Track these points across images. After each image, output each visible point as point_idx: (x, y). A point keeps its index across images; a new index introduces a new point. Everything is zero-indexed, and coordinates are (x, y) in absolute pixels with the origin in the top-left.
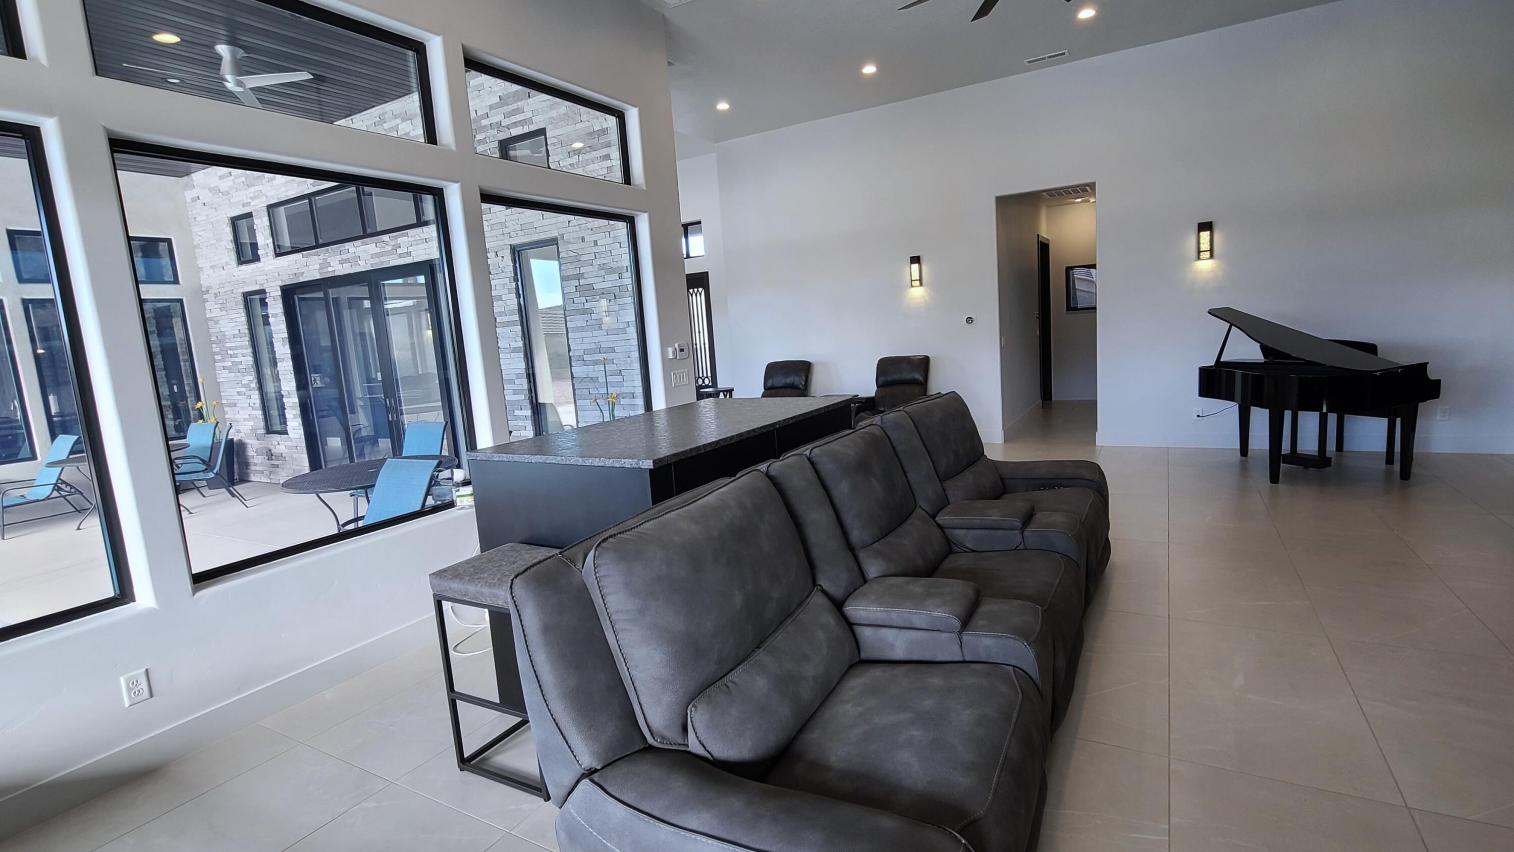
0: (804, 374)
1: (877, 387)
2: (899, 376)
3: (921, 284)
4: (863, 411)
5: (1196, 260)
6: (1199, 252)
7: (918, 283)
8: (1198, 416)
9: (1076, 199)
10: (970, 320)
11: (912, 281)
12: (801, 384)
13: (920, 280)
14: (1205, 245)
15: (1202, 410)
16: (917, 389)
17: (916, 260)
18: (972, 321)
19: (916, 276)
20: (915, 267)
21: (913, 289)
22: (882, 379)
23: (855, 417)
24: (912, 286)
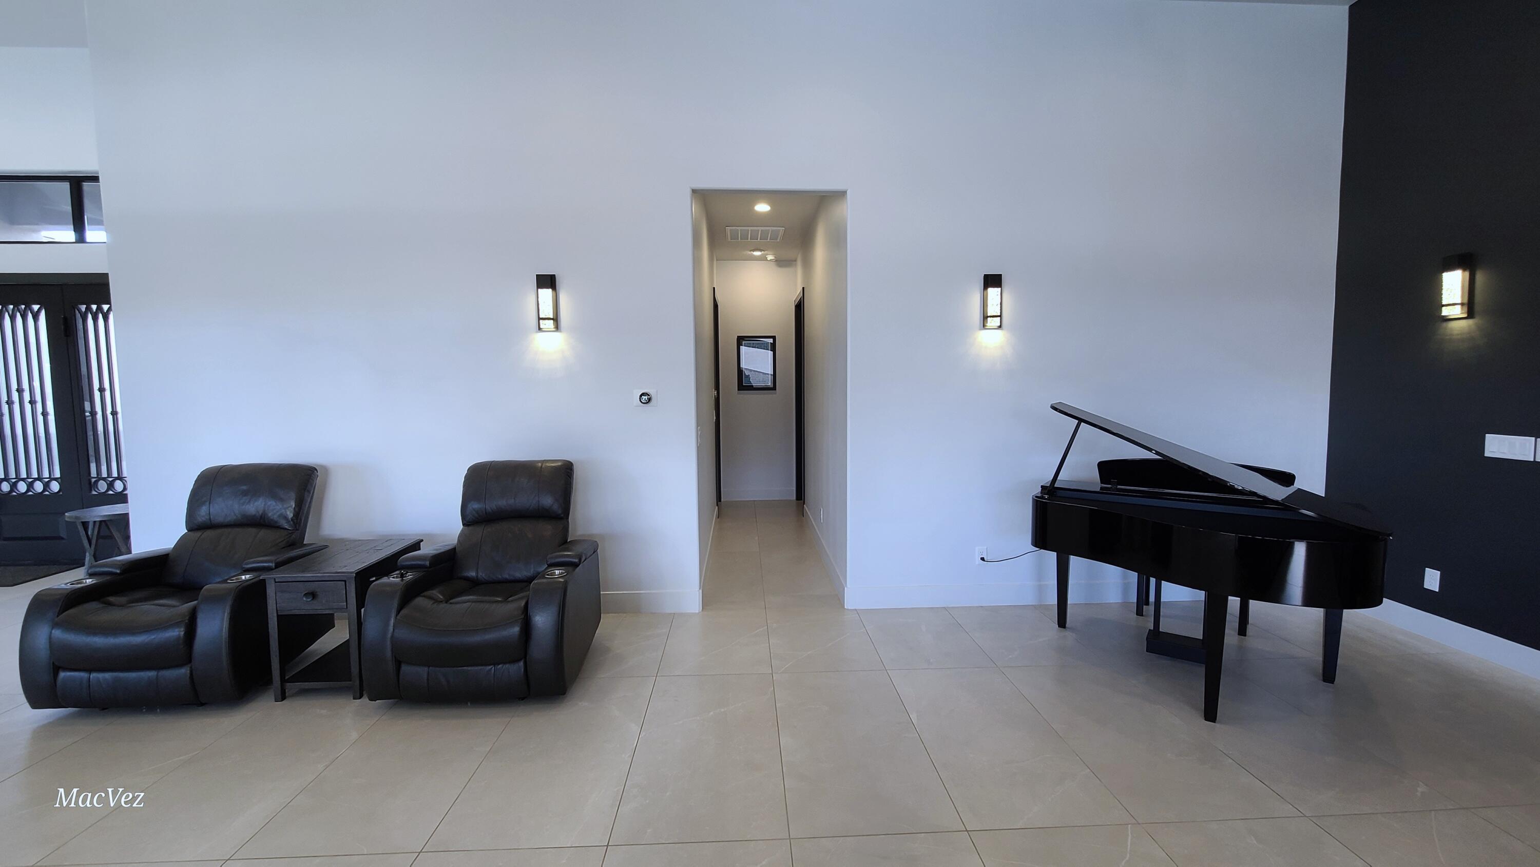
0: (293, 495)
1: (463, 525)
2: (511, 501)
3: (557, 328)
4: (418, 595)
5: (980, 329)
6: (985, 317)
7: (550, 324)
8: (983, 559)
9: (754, 250)
10: (645, 398)
11: (540, 319)
12: (286, 518)
13: (556, 319)
14: (993, 309)
15: (987, 549)
16: (547, 529)
17: (547, 281)
18: (650, 400)
19: (547, 310)
20: (546, 294)
21: (540, 335)
22: (475, 506)
23: (398, 612)
24: (540, 329)
